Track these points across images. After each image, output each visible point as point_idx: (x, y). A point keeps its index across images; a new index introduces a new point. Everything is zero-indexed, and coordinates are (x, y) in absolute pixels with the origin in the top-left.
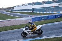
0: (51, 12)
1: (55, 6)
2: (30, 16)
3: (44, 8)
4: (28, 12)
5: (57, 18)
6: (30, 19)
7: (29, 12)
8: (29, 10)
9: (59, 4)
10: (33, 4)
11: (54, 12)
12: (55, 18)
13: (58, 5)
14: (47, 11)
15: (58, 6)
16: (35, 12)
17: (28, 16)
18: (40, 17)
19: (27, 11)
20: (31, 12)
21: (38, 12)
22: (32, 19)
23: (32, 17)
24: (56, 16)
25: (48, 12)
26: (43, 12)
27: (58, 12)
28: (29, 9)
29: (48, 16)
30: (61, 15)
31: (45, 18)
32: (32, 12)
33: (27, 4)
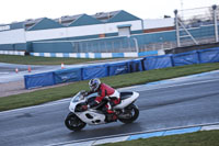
0: (92, 55)
1: (106, 35)
2: (20, 70)
3: (68, 39)
4: (11, 53)
5: (113, 74)
6: (17, 81)
7: (16, 53)
8: (14, 47)
9: (119, 28)
10: (30, 26)
11: (104, 55)
12: (108, 75)
13: (116, 30)
14: (79, 52)
15: (117, 34)
16: (37, 54)
17: (12, 70)
18: (53, 73)
19: (6, 52)
20: (22, 53)
21: (47, 55)
22: (26, 78)
23: (27, 73)
24: (109, 67)
25: (83, 55)
26: (66, 55)
27: (117, 55)
28: (14, 45)
29: (82, 69)
30: (126, 64)
31: (73, 75)
32: (27, 54)
33: (8, 27)
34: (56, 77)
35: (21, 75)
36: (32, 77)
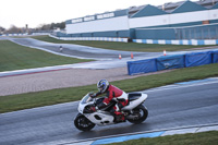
0: (194, 42)
1: (210, 22)
2: (123, 57)
3: (170, 26)
4: (115, 40)
6: (120, 67)
7: (120, 40)
8: (117, 34)
10: (134, 13)
11: (207, 42)
14: (181, 38)
16: (139, 41)
17: (116, 57)
18: (156, 60)
19: (110, 39)
20: (126, 40)
21: (150, 42)
22: (129, 64)
23: (129, 60)
24: (212, 54)
25: (185, 42)
26: (168, 42)
28: (117, 32)
29: (184, 56)
31: (175, 62)
32: (130, 41)
33: (112, 15)
34: (158, 64)
35: (124, 62)
36: (135, 63)
